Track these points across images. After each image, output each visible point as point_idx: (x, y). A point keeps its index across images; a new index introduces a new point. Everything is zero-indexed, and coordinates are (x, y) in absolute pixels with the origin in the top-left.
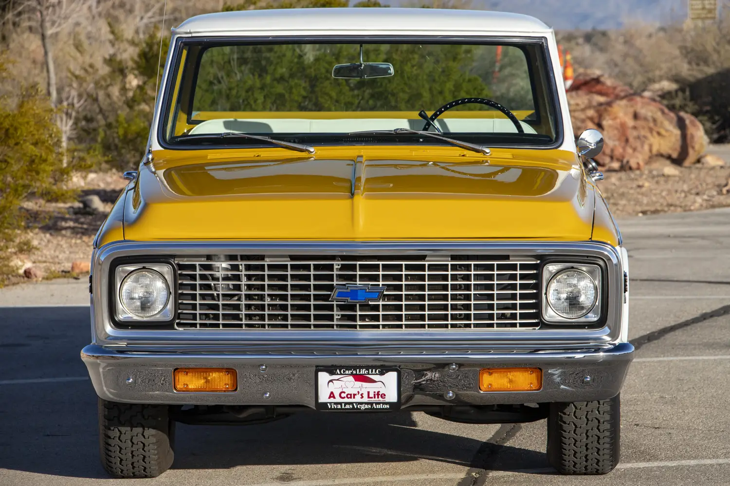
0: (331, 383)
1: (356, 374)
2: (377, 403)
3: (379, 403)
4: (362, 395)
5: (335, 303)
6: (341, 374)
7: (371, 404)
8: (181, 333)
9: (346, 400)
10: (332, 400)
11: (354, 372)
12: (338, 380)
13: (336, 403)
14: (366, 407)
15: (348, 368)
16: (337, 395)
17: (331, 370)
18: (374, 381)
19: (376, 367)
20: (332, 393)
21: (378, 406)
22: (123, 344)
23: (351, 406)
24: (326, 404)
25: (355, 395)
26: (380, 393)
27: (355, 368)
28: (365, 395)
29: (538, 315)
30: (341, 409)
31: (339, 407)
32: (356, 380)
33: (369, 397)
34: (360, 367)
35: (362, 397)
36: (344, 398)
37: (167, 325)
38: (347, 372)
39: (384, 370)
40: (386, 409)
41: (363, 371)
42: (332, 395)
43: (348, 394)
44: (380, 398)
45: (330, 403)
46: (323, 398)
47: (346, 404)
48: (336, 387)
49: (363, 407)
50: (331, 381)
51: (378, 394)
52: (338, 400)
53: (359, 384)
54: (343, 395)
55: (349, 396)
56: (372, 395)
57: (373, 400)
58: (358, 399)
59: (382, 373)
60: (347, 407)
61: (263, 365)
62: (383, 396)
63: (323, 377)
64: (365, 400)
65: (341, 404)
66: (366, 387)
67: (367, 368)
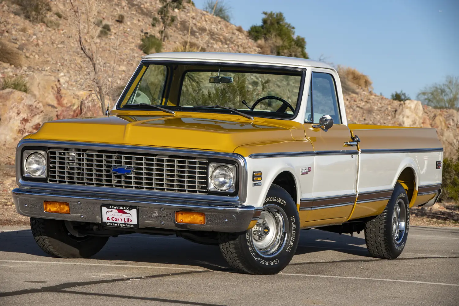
0: (108, 213)
1: (118, 209)
2: (128, 224)
3: (129, 224)
4: (121, 219)
5: (113, 174)
6: (112, 208)
7: (126, 224)
8: (50, 184)
9: (115, 222)
10: (108, 221)
11: (118, 208)
12: (111, 211)
13: (110, 223)
14: (124, 225)
15: (115, 206)
16: (110, 218)
17: (108, 206)
18: (126, 213)
19: (127, 206)
20: (108, 217)
21: (129, 226)
22: (28, 188)
23: (117, 225)
24: (106, 222)
25: (118, 219)
26: (130, 219)
27: (118, 206)
28: (123, 220)
29: (206, 188)
30: (112, 226)
31: (112, 224)
32: (119, 212)
33: (125, 221)
34: (120, 206)
35: (122, 221)
36: (114, 220)
37: (44, 180)
38: (114, 208)
39: (131, 208)
40: (132, 227)
41: (121, 208)
42: (108, 219)
43: (115, 219)
44: (130, 222)
45: (108, 222)
46: (105, 220)
47: (115, 223)
48: (110, 215)
49: (122, 225)
50: (108, 212)
51: (129, 220)
52: (111, 221)
53: (120, 214)
54: (113, 219)
55: (116, 220)
56: (126, 220)
57: (126, 222)
58: (120, 221)
59: (130, 210)
60: (115, 225)
61: (79, 202)
62: (131, 221)
63: (104, 209)
64: (123, 222)
65: (112, 223)
66: (123, 216)
67: (123, 206)
